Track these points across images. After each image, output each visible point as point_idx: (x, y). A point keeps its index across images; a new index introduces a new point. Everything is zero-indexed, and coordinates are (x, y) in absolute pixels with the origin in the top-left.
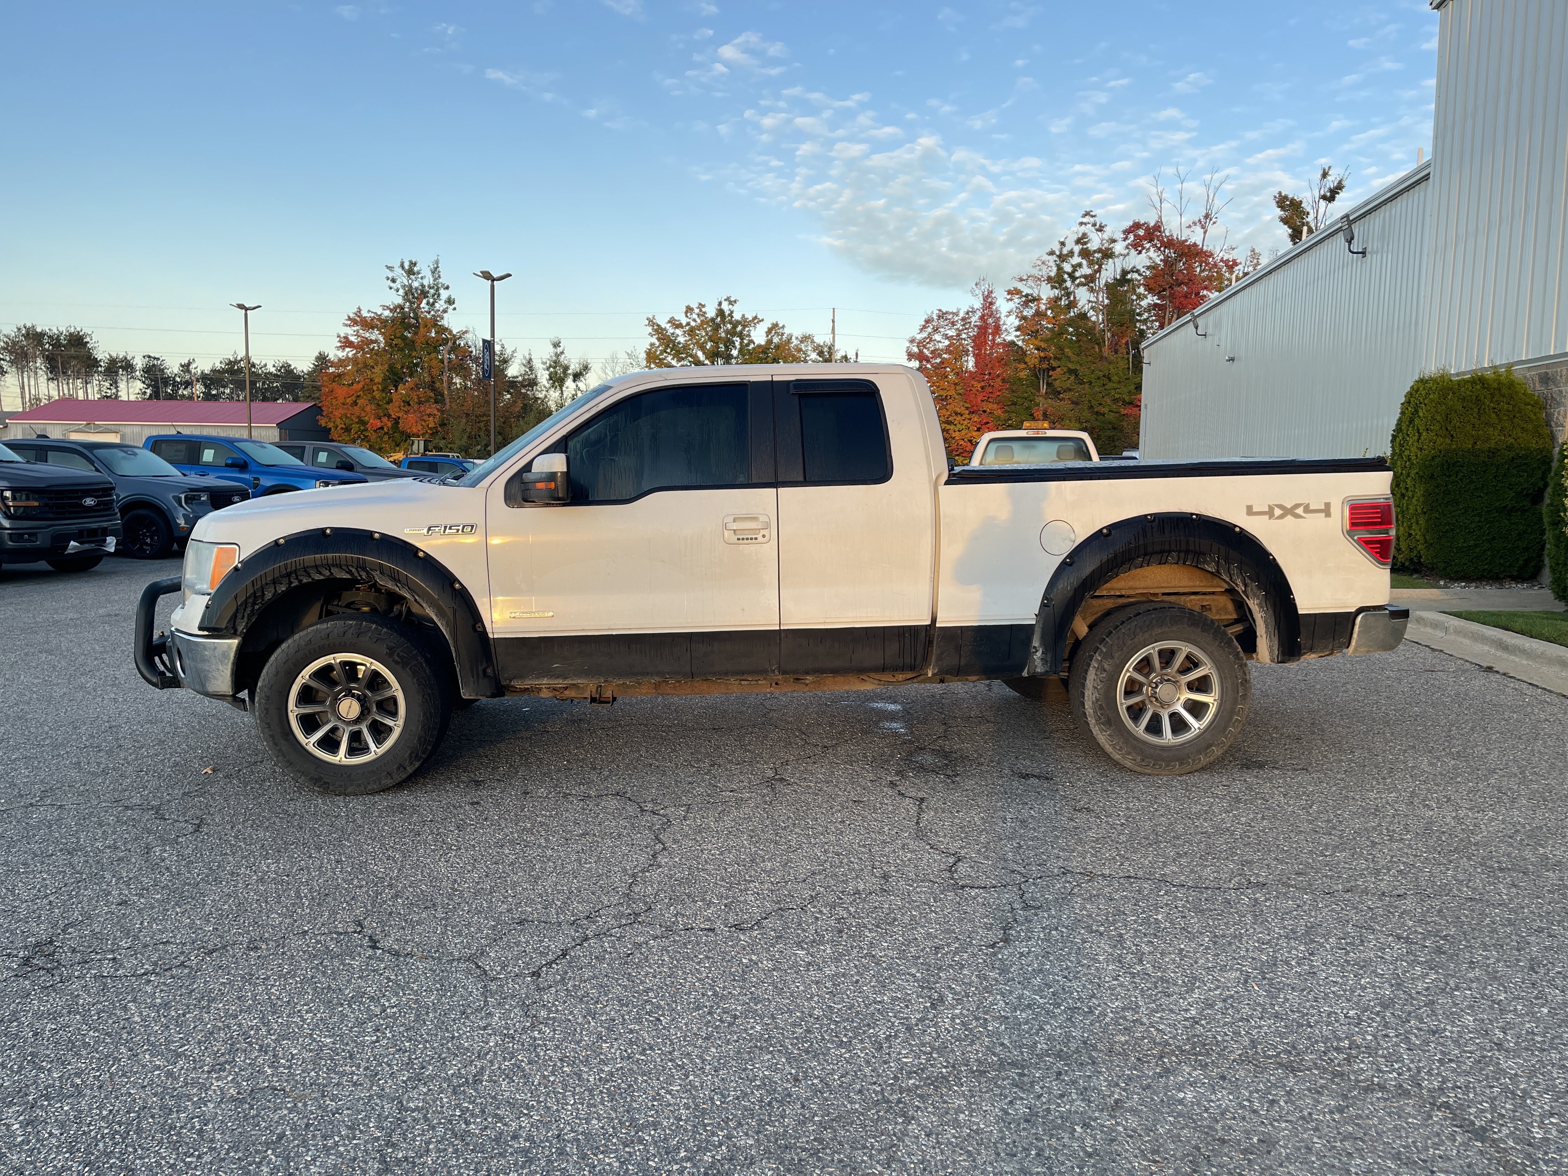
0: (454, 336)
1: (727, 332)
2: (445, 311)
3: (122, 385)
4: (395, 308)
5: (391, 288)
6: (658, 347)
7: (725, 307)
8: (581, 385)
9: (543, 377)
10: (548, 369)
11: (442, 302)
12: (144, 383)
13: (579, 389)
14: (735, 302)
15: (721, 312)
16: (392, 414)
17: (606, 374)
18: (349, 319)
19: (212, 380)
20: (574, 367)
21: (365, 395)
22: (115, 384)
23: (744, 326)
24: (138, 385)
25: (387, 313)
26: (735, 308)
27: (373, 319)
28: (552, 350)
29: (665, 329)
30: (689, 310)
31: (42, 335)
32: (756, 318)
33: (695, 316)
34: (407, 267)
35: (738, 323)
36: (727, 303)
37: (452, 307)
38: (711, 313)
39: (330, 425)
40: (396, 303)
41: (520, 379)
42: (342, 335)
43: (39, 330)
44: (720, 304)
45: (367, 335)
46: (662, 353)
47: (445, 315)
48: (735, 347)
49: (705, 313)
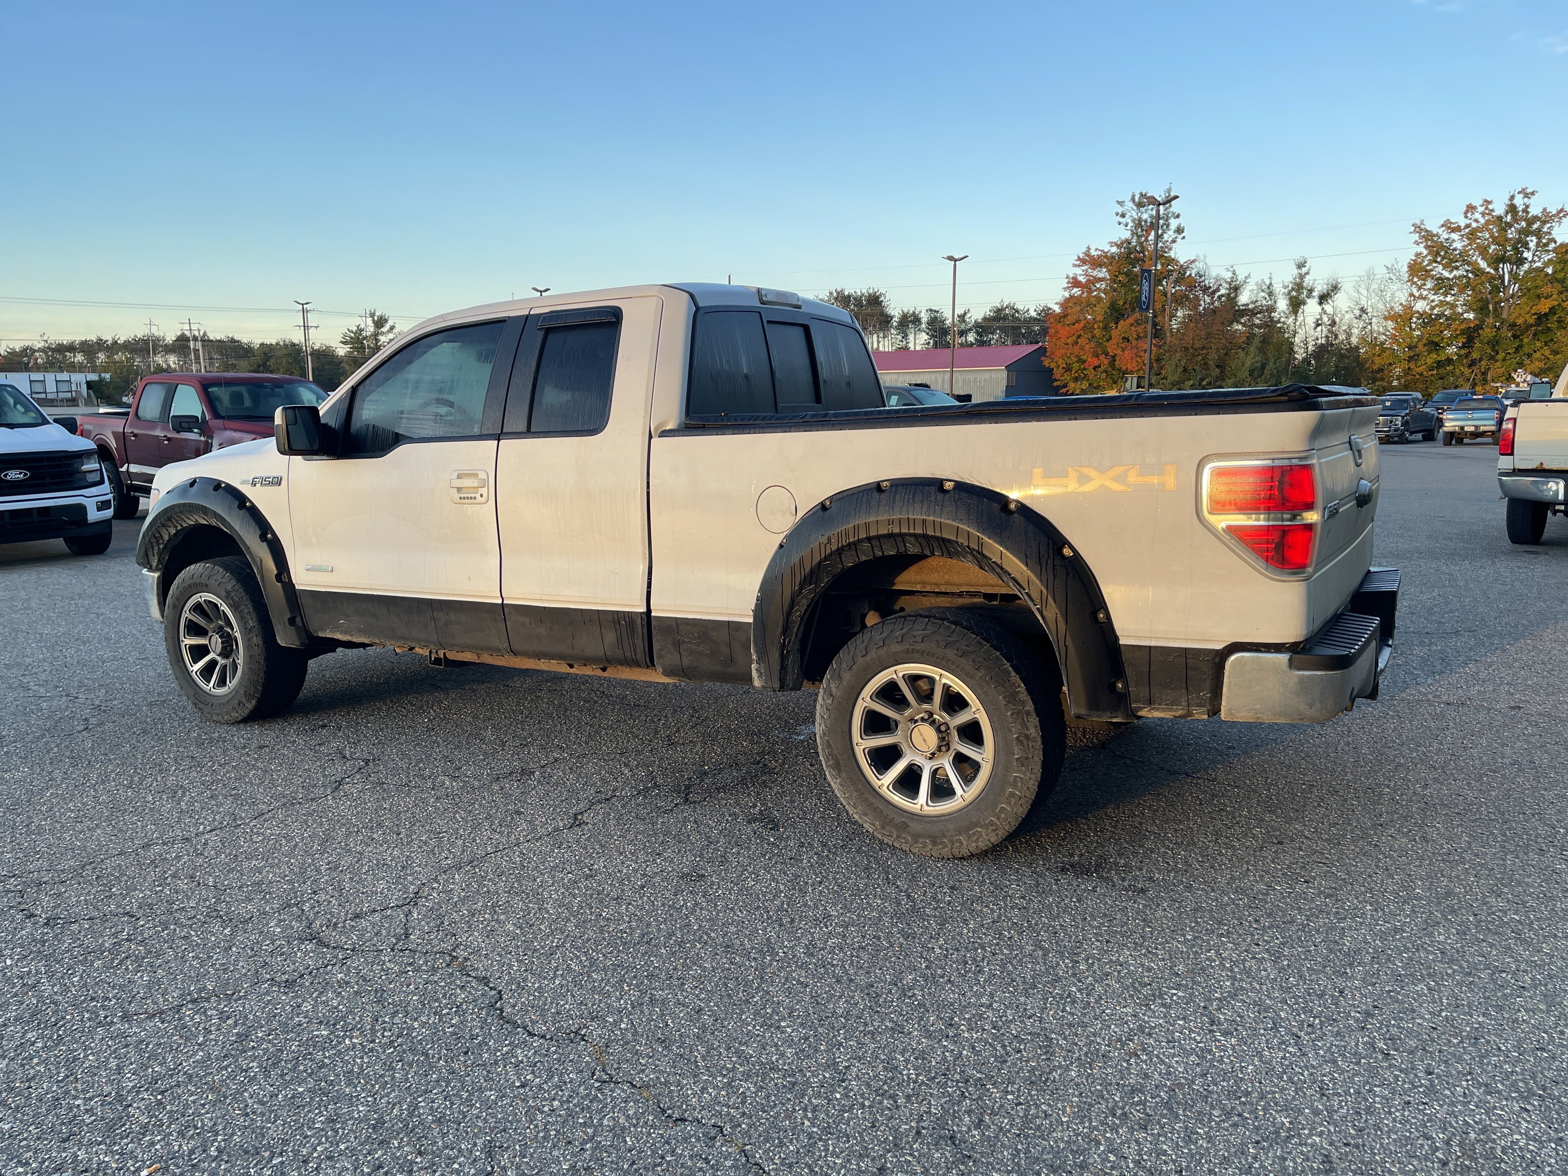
0: (1182, 266)
1: (1520, 232)
2: (1174, 241)
3: (911, 337)
4: (1122, 243)
5: (1120, 224)
6: (1426, 256)
7: (1519, 201)
8: (1328, 308)
9: (1282, 305)
10: (1289, 293)
11: (1171, 233)
12: (928, 334)
13: (1325, 313)
14: (1533, 193)
15: (1512, 208)
16: (1110, 351)
17: (1359, 292)
18: (1079, 259)
19: (984, 328)
20: (1320, 288)
21: (1085, 333)
22: (905, 336)
23: (1544, 223)
24: (923, 337)
25: (1114, 250)
26: (1532, 201)
27: (1099, 257)
28: (1296, 272)
29: (1437, 235)
30: (1471, 208)
31: (849, 296)
32: (1562, 210)
33: (1477, 216)
34: (1137, 200)
35: (1536, 218)
36: (1522, 195)
37: (1180, 237)
38: (1499, 209)
39: (1053, 365)
40: (1123, 238)
41: (1251, 306)
42: (1071, 276)
43: (846, 293)
44: (1512, 198)
45: (1095, 273)
46: (1431, 262)
47: (1174, 245)
48: (1529, 249)
49: (1492, 210)
